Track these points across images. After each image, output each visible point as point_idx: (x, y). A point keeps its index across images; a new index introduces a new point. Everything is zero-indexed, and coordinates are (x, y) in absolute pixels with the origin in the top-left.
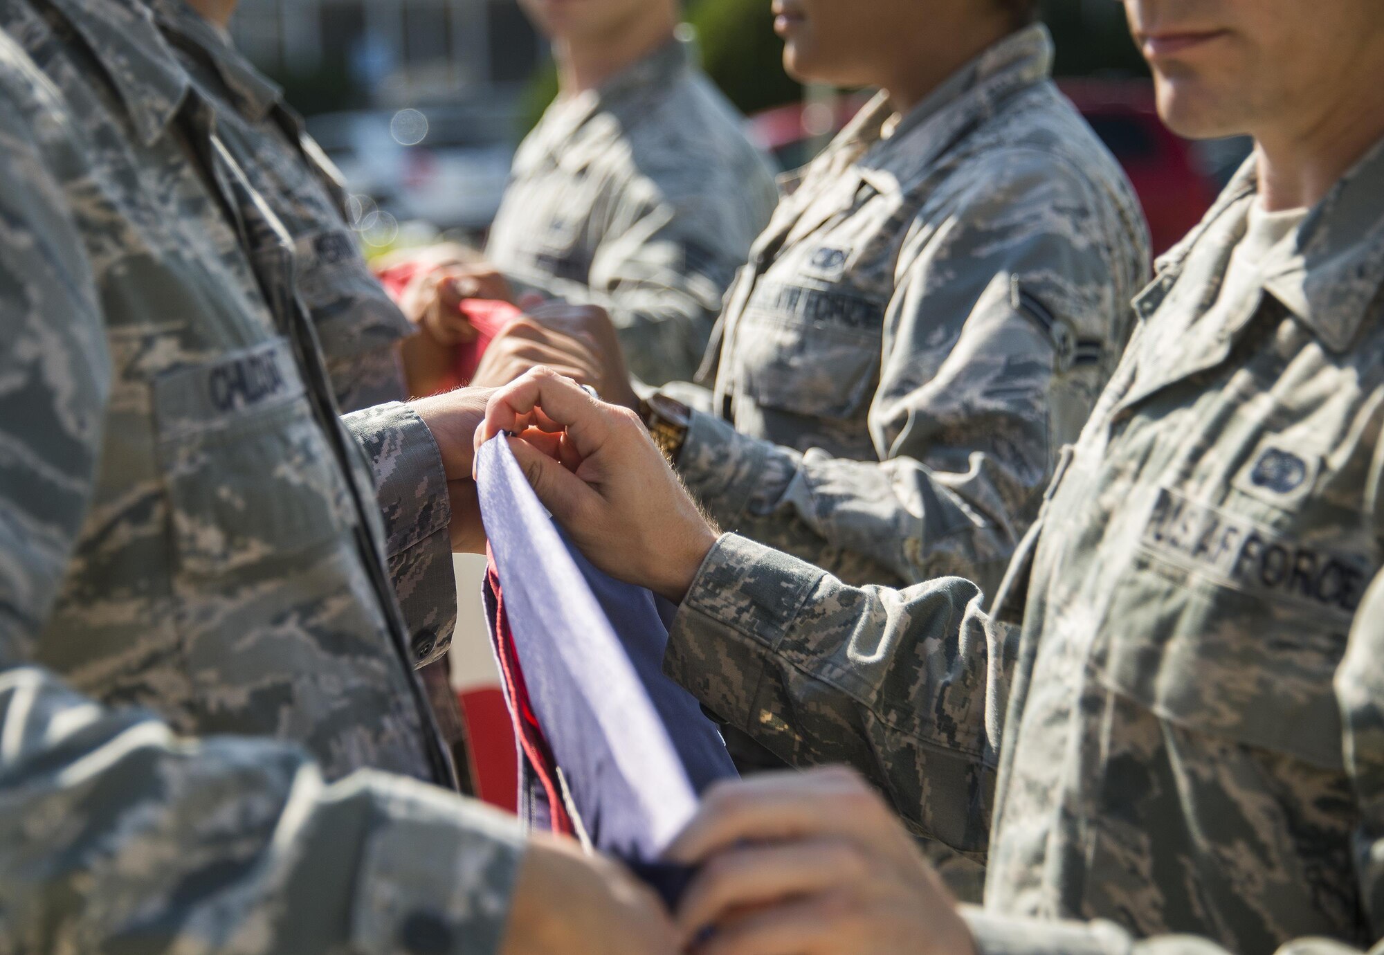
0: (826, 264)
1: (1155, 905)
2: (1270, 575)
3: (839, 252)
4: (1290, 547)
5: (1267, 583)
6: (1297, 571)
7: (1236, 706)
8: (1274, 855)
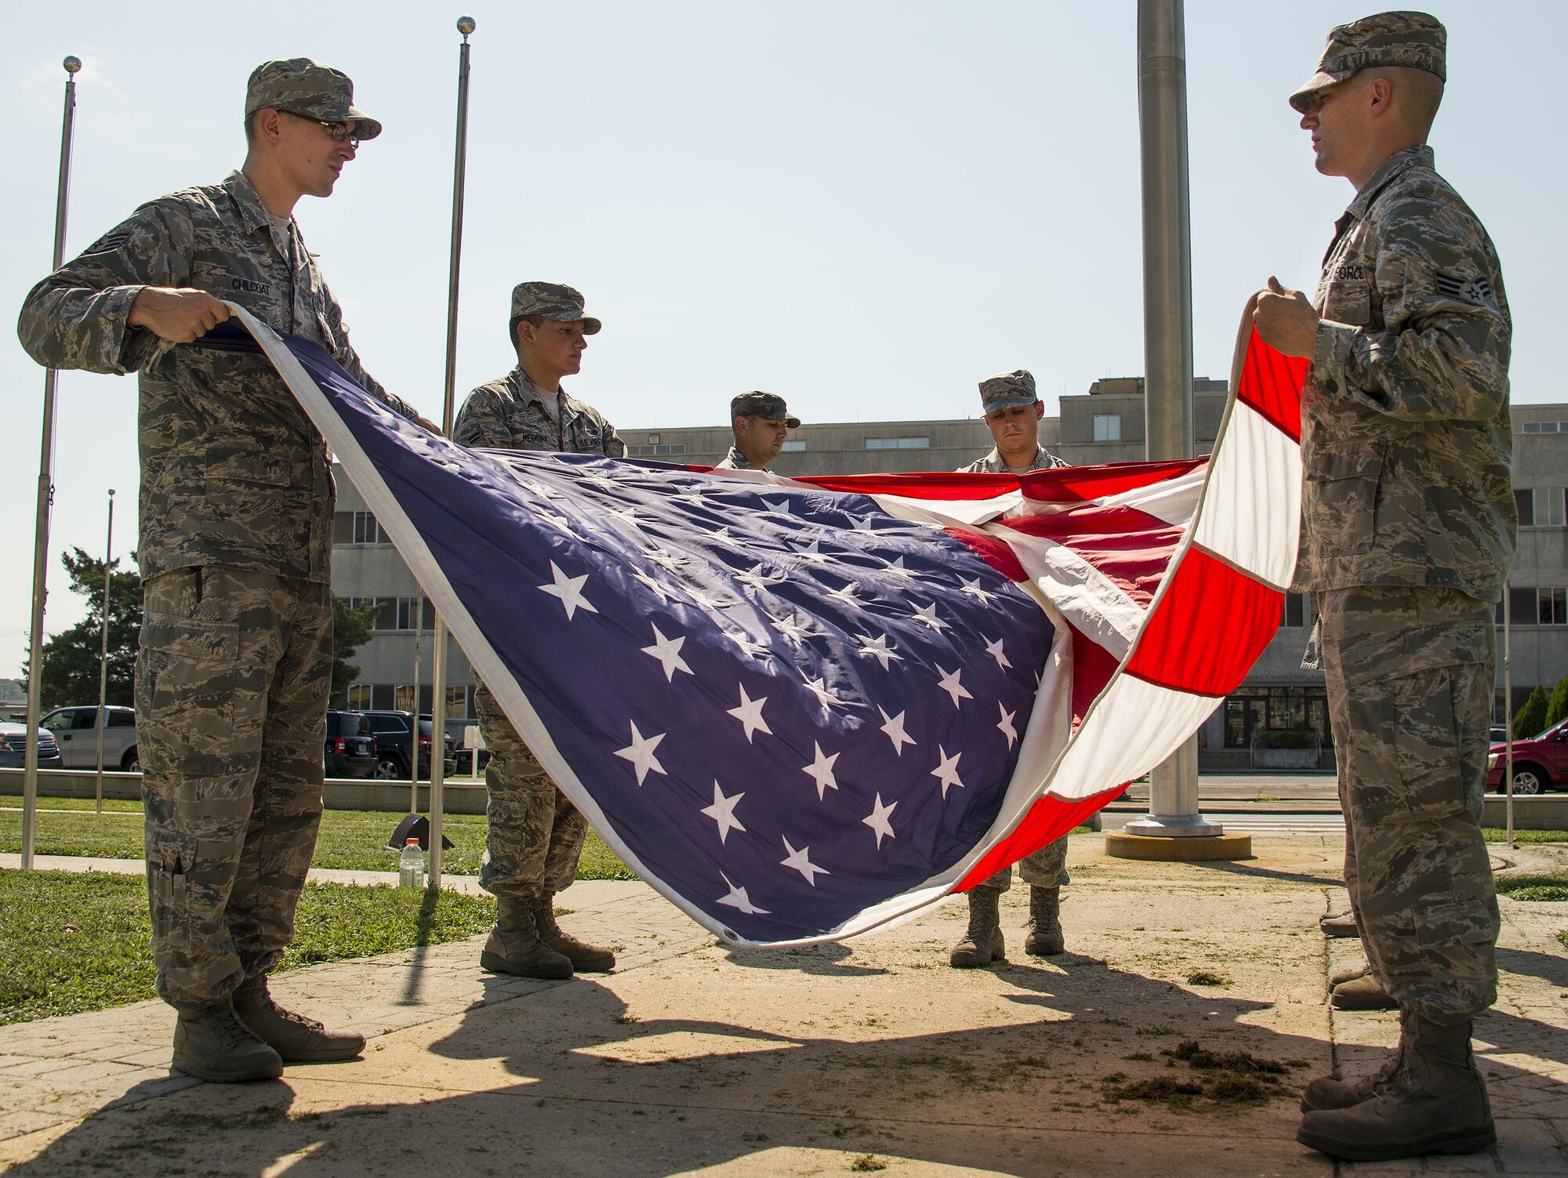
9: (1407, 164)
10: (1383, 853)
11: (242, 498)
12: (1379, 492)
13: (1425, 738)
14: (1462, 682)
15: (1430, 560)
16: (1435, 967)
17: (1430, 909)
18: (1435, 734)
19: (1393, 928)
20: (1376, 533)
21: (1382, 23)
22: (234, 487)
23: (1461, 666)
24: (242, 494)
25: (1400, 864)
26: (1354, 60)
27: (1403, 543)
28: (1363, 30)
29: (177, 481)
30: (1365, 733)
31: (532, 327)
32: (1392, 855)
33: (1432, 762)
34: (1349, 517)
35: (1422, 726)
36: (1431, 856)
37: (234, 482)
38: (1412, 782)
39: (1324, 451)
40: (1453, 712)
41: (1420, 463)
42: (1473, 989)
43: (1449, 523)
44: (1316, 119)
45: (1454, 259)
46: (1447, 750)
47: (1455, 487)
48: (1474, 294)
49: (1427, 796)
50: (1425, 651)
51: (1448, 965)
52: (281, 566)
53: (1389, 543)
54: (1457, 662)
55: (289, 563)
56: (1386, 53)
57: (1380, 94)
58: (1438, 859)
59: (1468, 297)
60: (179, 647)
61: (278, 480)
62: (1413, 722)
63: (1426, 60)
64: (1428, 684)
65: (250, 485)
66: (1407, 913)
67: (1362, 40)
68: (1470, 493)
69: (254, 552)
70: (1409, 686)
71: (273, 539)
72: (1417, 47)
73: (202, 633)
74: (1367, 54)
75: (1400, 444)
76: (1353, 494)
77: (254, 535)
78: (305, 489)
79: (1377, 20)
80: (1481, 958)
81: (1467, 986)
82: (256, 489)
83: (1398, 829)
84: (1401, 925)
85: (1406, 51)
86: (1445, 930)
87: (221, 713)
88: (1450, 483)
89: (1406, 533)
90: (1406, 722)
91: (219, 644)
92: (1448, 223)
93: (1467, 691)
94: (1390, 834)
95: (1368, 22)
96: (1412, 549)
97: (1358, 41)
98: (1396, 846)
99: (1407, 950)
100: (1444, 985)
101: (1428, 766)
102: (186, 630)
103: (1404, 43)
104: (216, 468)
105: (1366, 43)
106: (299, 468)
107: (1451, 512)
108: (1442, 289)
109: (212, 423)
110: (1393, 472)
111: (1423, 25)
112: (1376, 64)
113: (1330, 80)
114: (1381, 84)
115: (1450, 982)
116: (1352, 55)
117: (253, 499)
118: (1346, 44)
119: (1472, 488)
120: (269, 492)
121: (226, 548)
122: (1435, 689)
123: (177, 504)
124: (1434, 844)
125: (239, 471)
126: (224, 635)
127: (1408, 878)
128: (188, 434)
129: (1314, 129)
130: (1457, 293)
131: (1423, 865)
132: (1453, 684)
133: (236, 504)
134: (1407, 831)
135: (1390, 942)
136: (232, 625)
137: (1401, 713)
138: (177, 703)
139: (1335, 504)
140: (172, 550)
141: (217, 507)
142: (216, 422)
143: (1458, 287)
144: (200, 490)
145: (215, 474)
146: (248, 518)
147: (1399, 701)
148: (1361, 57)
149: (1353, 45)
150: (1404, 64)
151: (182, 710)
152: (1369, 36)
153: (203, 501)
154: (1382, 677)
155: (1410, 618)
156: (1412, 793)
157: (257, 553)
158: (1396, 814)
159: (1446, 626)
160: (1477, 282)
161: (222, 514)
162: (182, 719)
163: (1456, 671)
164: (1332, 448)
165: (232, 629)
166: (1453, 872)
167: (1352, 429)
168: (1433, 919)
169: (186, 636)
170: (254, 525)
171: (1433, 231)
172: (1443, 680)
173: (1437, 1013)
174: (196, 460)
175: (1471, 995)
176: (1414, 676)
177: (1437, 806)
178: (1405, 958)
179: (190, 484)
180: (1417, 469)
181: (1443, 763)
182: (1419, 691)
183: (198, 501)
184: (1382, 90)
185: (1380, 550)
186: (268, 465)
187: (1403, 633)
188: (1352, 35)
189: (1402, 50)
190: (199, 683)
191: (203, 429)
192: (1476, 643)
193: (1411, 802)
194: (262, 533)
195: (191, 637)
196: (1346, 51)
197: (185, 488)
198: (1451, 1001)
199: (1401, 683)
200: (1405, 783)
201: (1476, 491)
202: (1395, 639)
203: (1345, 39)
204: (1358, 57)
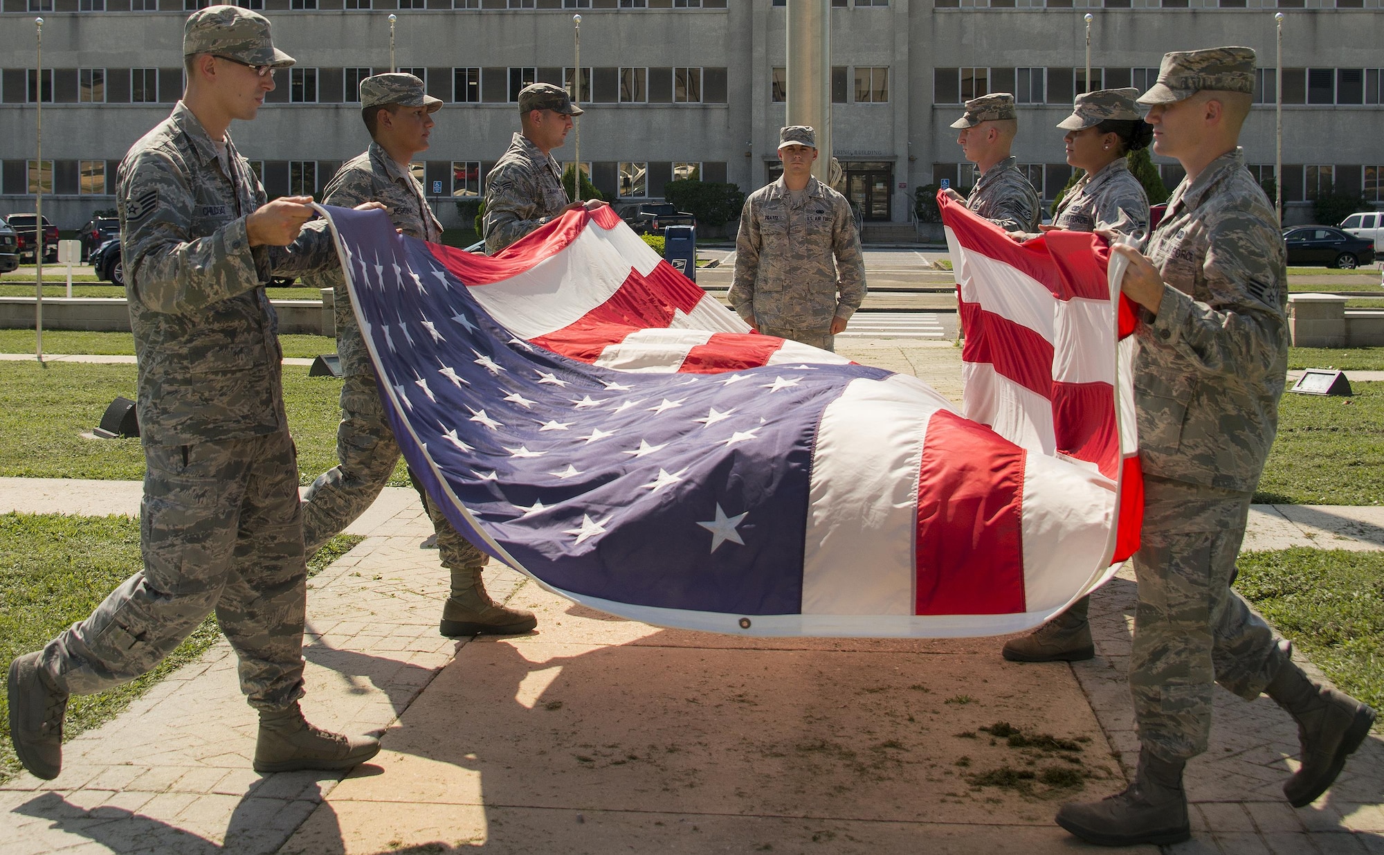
10: (1146, 646)
11: (220, 385)
12: (1186, 413)
13: (1188, 578)
14: (1219, 543)
15: (1217, 469)
16: (1171, 724)
17: (1172, 688)
18: (1195, 576)
19: (1146, 696)
20: (1181, 443)
21: (1216, 56)
22: (213, 377)
23: (1221, 532)
24: (220, 381)
25: (1156, 655)
26: (1194, 83)
27: (1201, 455)
28: (1202, 60)
29: (166, 373)
30: (1147, 568)
31: (389, 115)
32: (1152, 649)
33: (1190, 594)
34: (1162, 426)
35: (1187, 570)
36: (1178, 653)
37: (213, 373)
38: (1173, 606)
39: (1147, 371)
40: (1210, 562)
41: (1219, 398)
42: (1194, 742)
43: (1235, 440)
44: (1159, 119)
46: (1201, 588)
47: (1243, 413)
49: (1183, 616)
50: (1198, 519)
51: (1179, 724)
52: (255, 429)
53: (1190, 452)
54: (1219, 529)
55: (260, 425)
56: (1219, 80)
57: (1211, 111)
58: (1184, 656)
60: (173, 498)
61: (246, 364)
62: (1182, 565)
63: (1246, 86)
64: (1196, 541)
65: (224, 373)
66: (1157, 688)
67: (1200, 66)
68: (1252, 416)
69: (232, 425)
70: (1184, 540)
71: (245, 411)
72: (1240, 75)
73: (191, 486)
74: (1204, 79)
75: (1206, 381)
76: (1166, 409)
77: (231, 410)
78: (263, 364)
79: (1213, 54)
80: (1202, 724)
81: (1190, 740)
82: (229, 375)
83: (1159, 632)
84: (1151, 695)
85: (1233, 79)
86: (1182, 703)
87: (204, 547)
88: (1240, 411)
89: (1203, 448)
90: (1177, 565)
91: (203, 495)
93: (1221, 549)
94: (1153, 635)
96: (1206, 459)
97: (1196, 66)
98: (1156, 644)
99: (1152, 709)
100: (1175, 735)
101: (1187, 596)
102: (177, 486)
103: (1231, 72)
104: (199, 364)
105: (1202, 70)
106: (258, 348)
107: (1238, 432)
108: (1251, 290)
109: (191, 326)
110: (1198, 400)
112: (1210, 88)
114: (1214, 105)
115: (1179, 734)
116: (1192, 78)
117: (228, 383)
118: (1186, 67)
119: (1254, 413)
120: (239, 375)
121: (211, 426)
122: (1199, 544)
123: (169, 393)
124: (1182, 646)
125: (216, 364)
126: (207, 488)
127: (1160, 665)
128: (172, 336)
130: (1261, 295)
131: (1172, 658)
132: (1213, 543)
133: (216, 390)
134: (1166, 634)
135: (1142, 703)
136: (213, 480)
137: (1174, 558)
138: (170, 538)
139: (1151, 412)
140: (168, 430)
141: (202, 394)
142: (194, 326)
143: (1261, 291)
144: (188, 382)
145: (198, 369)
146: (226, 399)
147: (1174, 549)
148: (1199, 81)
149: (1192, 70)
150: (1231, 90)
151: (173, 545)
152: (1205, 64)
153: (190, 390)
154: (1165, 531)
155: (1191, 494)
156: (1173, 613)
157: (234, 425)
158: (1159, 624)
159: (1215, 503)
161: (206, 400)
162: (173, 552)
163: (1217, 535)
164: (1153, 370)
165: (213, 483)
166: (1192, 665)
167: (1172, 363)
168: (1174, 695)
169: (178, 489)
170: (230, 403)
171: (1249, 245)
172: (1207, 539)
173: (1166, 753)
174: (182, 357)
175: (1192, 746)
176: (1187, 535)
177: (1188, 623)
178: (1151, 714)
179: (179, 377)
180: (1217, 403)
181: (1198, 596)
182: (1188, 545)
183: (186, 390)
184: (1215, 109)
185: (1183, 456)
186: (236, 353)
187: (1185, 503)
188: (1192, 63)
189: (1230, 79)
190: (187, 526)
191: (185, 332)
192: (1233, 516)
193: (1171, 618)
194: (236, 408)
195: (182, 490)
196: (1187, 73)
197: (174, 379)
198: (1177, 747)
199: (1178, 538)
200: (1169, 606)
201: (1256, 415)
202: (1179, 506)
203: (1186, 64)
204: (1196, 80)
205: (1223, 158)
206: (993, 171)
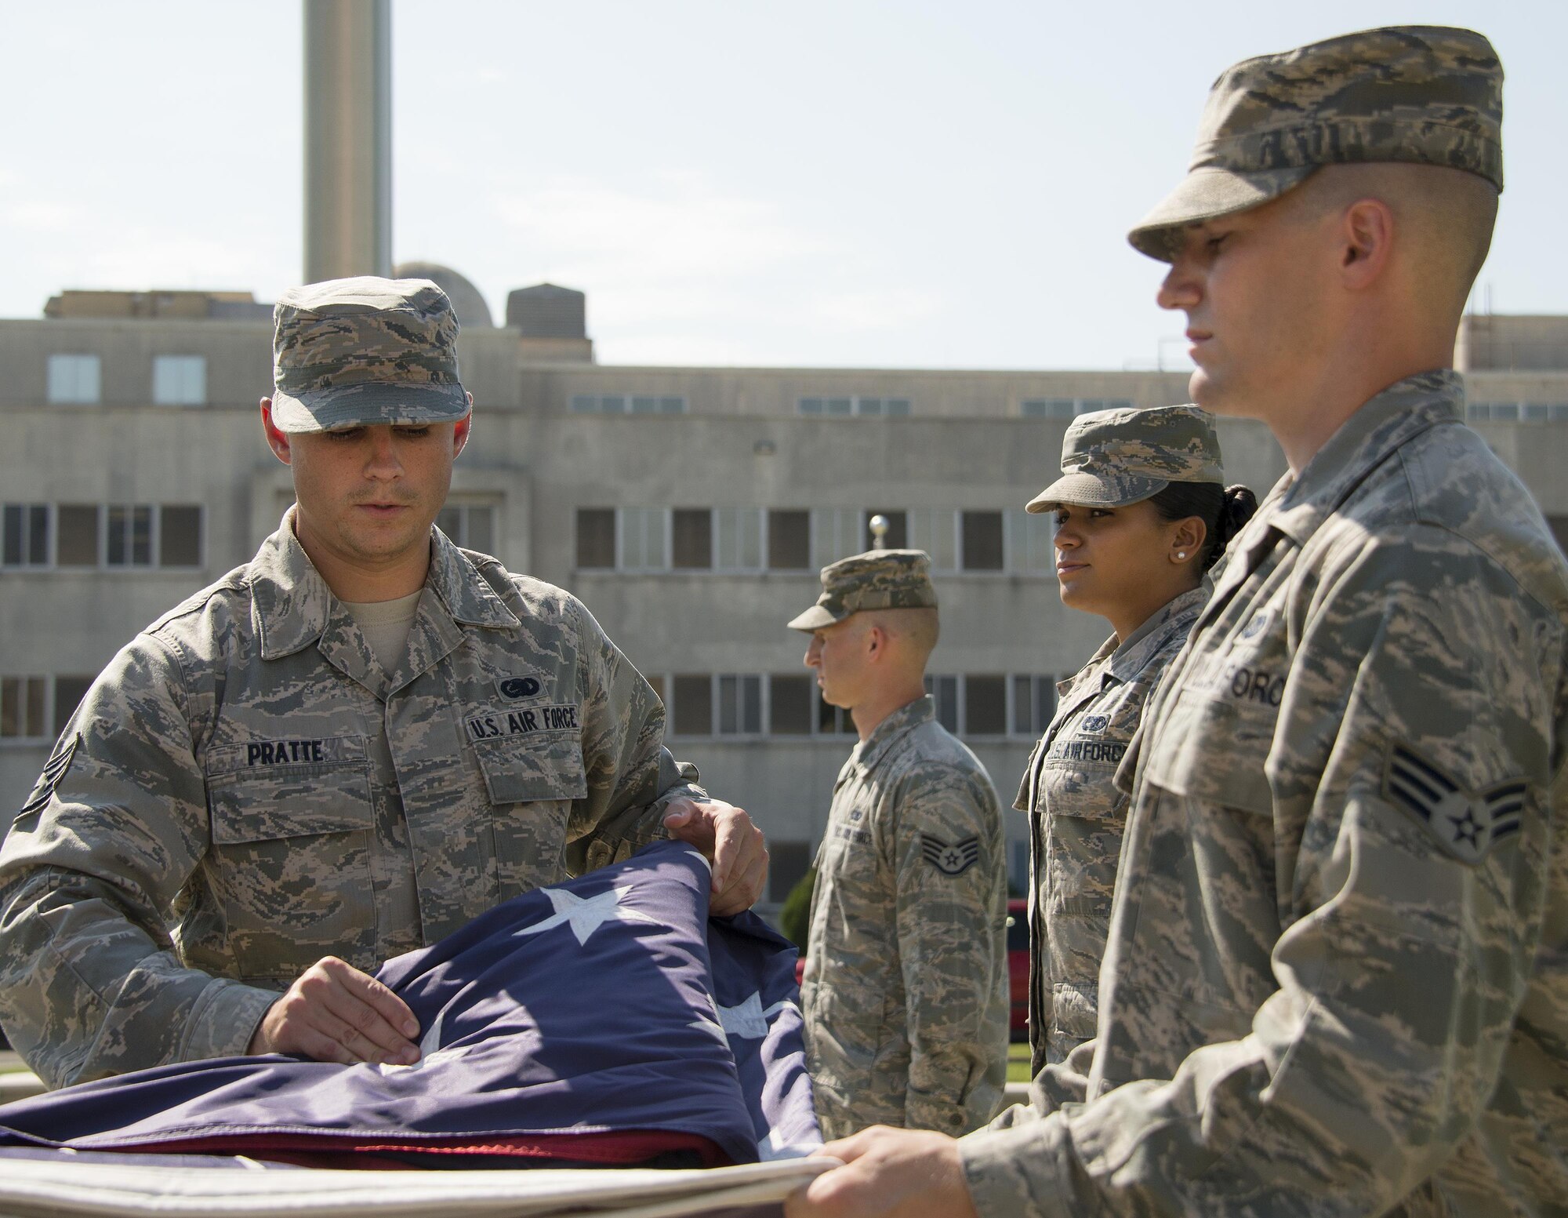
0: (1093, 729)
1: (1187, 932)
2: (1239, 690)
3: (1101, 719)
4: (1253, 670)
5: (1238, 695)
6: (1257, 686)
7: (1216, 779)
8: (1250, 881)
9: (1422, 417)
21: (1370, 54)
26: (1302, 144)
28: (1323, 71)
44: (1199, 290)
45: (1454, 722)
48: (1468, 828)
56: (1381, 130)
57: (1361, 237)
59: (1448, 831)
63: (1473, 150)
67: (1318, 93)
72: (1452, 116)
74: (1335, 129)
79: (1359, 47)
85: (1429, 126)
92: (1469, 621)
95: (1334, 51)
97: (1307, 96)
103: (1422, 103)
105: (1328, 102)
108: (1397, 790)
111: (1463, 60)
112: (1356, 155)
113: (1242, 192)
114: (1370, 215)
116: (1295, 130)
118: (1276, 103)
129: (1192, 311)
130: (1426, 813)
143: (1436, 798)
148: (1319, 138)
149: (1294, 106)
150: (1425, 159)
152: (1334, 85)
160: (1491, 797)
171: (1423, 636)
184: (1372, 229)
188: (1292, 83)
189: (1419, 124)
196: (1280, 119)
203: (1273, 89)
204: (1310, 135)
205: (1402, 387)
206: (891, 728)
